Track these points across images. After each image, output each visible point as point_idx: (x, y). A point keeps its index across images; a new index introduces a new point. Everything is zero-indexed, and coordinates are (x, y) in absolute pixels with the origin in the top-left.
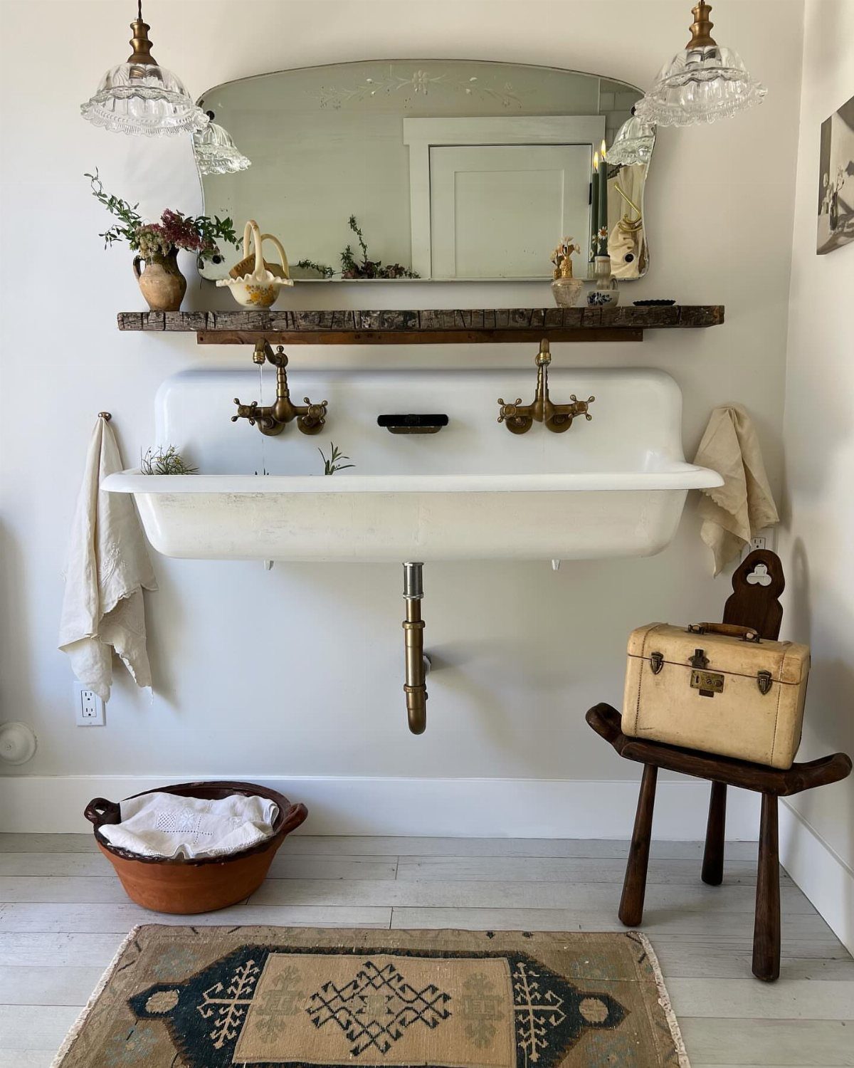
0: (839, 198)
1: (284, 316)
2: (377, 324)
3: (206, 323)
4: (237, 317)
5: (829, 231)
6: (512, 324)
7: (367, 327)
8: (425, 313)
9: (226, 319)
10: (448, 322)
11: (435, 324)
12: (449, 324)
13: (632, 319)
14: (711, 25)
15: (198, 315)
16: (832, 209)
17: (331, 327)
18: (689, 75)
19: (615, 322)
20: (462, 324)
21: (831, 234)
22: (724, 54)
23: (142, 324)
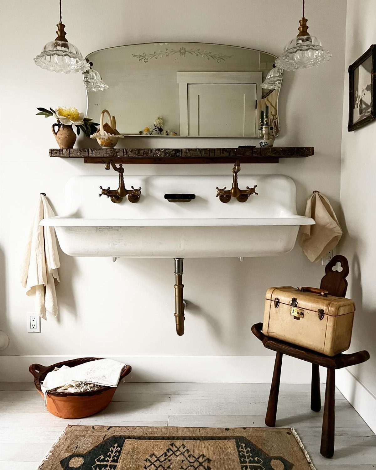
0: (363, 101)
1: (122, 151)
2: (163, 155)
3: (88, 154)
4: (102, 151)
5: (359, 115)
6: (222, 155)
7: (159, 155)
8: (184, 150)
9: (97, 152)
10: (194, 154)
11: (189, 155)
12: (195, 155)
13: (274, 153)
14: (308, 27)
15: (85, 150)
16: (360, 106)
17: (143, 156)
18: (298, 48)
19: (267, 154)
20: (200, 154)
21: (359, 116)
22: (313, 39)
23: (60, 154)
